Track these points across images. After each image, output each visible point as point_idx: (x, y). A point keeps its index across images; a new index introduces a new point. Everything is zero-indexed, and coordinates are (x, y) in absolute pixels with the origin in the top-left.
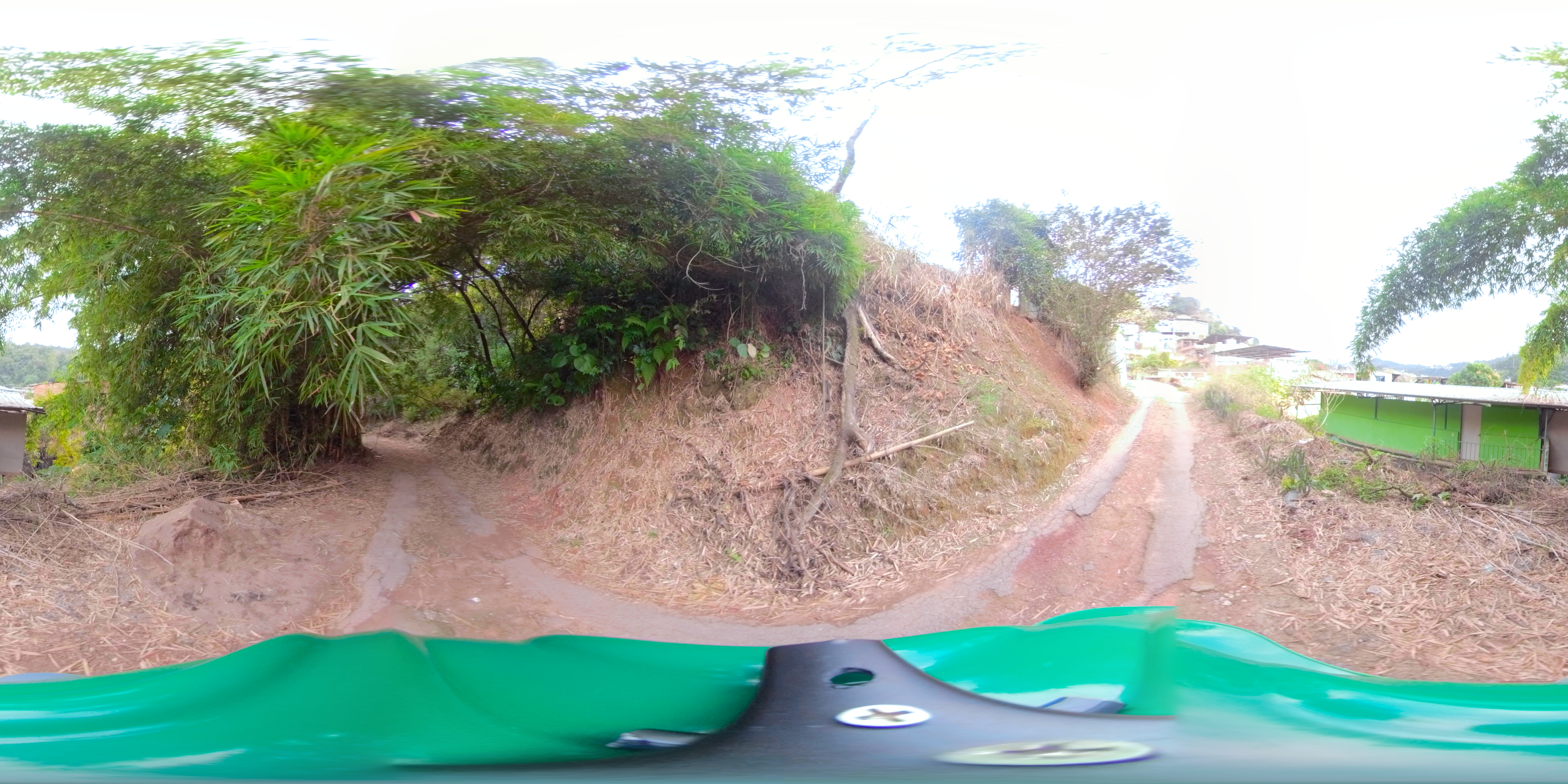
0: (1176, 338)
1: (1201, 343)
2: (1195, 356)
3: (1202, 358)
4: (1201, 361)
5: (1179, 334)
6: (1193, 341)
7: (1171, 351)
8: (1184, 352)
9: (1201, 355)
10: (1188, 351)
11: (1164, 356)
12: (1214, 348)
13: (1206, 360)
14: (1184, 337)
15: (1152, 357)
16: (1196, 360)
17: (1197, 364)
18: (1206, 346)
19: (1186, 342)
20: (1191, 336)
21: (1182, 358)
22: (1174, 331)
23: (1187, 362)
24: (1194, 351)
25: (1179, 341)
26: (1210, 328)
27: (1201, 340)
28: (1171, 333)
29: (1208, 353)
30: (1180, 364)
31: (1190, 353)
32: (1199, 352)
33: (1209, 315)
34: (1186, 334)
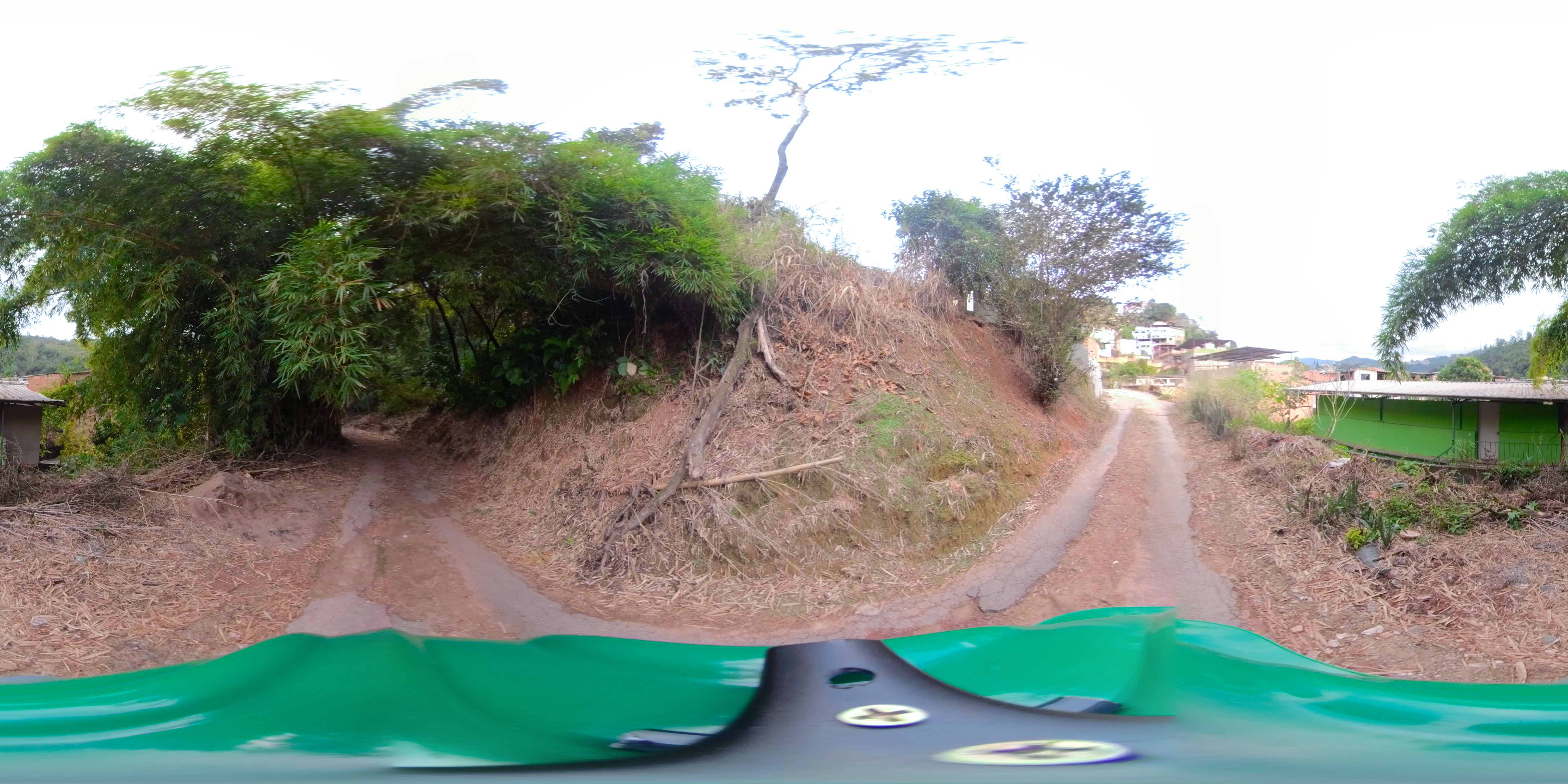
0: (1152, 344)
1: (1178, 349)
2: (1173, 361)
3: (1180, 364)
4: (1180, 367)
5: (1156, 340)
6: (1171, 346)
7: (1149, 358)
8: (1161, 358)
9: (1179, 361)
10: (1166, 357)
11: (1142, 363)
12: (1193, 353)
13: (1185, 365)
14: (1160, 344)
15: (1129, 364)
16: (1174, 366)
17: (1175, 371)
18: (1185, 351)
19: (1164, 348)
20: (1168, 342)
21: (1160, 364)
22: (1151, 338)
23: (1165, 368)
24: (1172, 357)
25: (1156, 348)
26: (1186, 334)
27: (1178, 345)
28: (1148, 340)
29: (1186, 358)
30: (1158, 371)
31: (1168, 360)
32: (1176, 357)
33: (1185, 320)
34: (1164, 340)
